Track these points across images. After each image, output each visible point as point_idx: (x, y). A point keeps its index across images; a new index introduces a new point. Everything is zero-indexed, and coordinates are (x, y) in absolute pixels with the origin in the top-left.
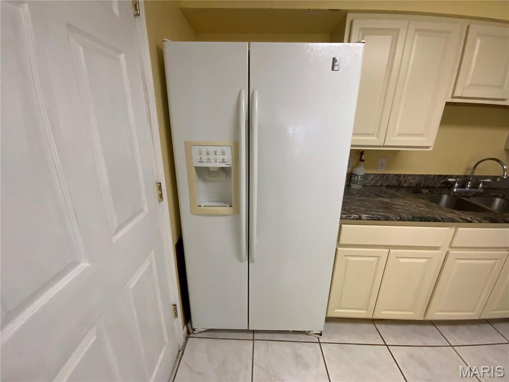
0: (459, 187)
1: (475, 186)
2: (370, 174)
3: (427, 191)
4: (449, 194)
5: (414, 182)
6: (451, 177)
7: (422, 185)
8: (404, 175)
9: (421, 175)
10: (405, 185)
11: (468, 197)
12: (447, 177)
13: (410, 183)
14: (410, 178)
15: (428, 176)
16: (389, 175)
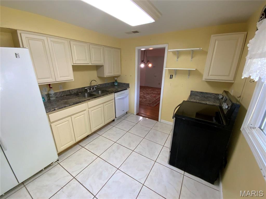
0: (89, 90)
1: (93, 89)
2: (57, 92)
3: (80, 93)
4: (87, 93)
5: (75, 92)
6: (86, 87)
7: (79, 92)
8: (71, 90)
9: (77, 89)
10: (73, 93)
11: (92, 93)
12: (85, 87)
13: (74, 92)
14: (73, 90)
15: (79, 89)
16: (65, 91)
